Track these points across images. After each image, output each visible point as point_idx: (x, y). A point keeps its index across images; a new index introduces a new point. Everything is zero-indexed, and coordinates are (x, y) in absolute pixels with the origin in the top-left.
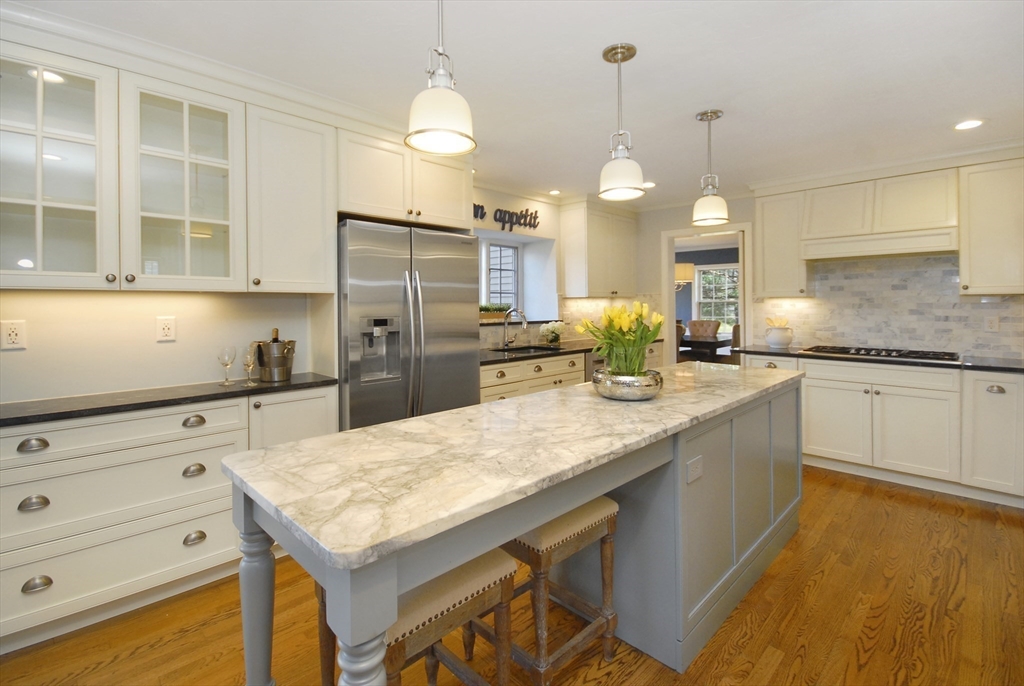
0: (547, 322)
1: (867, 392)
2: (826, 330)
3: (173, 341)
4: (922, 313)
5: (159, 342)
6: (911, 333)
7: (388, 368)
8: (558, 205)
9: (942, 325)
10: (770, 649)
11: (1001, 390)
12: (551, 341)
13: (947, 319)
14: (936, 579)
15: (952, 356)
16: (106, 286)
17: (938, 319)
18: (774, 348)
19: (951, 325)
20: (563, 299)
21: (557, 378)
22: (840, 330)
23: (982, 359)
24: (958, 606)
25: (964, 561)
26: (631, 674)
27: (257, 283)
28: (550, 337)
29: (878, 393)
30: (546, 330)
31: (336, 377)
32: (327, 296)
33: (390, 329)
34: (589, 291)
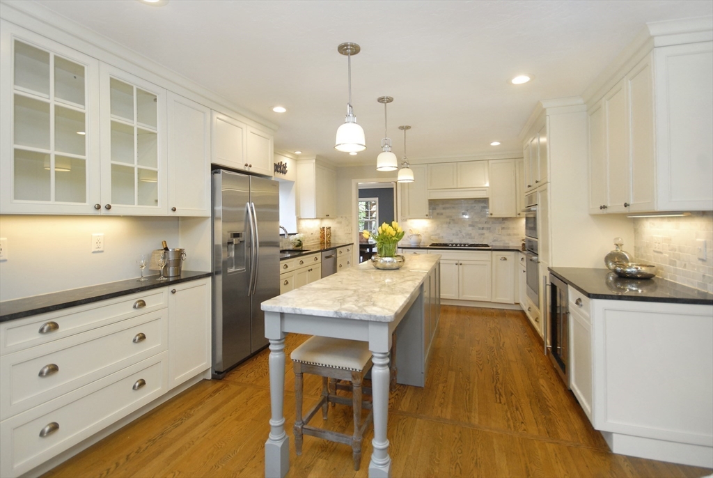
0: (295, 234)
1: (457, 264)
2: (436, 235)
3: (102, 251)
4: (473, 226)
5: (93, 252)
6: (469, 235)
7: (235, 265)
8: (297, 159)
9: (481, 231)
10: (450, 372)
11: (505, 259)
12: (297, 246)
13: (483, 229)
14: (493, 338)
15: (487, 246)
16: (93, 212)
17: (480, 229)
18: (413, 245)
19: (484, 231)
20: (299, 219)
21: (310, 268)
22: (441, 235)
23: (496, 246)
24: (503, 345)
25: (500, 330)
26: (406, 392)
27: (174, 210)
28: (296, 244)
29: (461, 264)
30: (295, 239)
31: (210, 271)
32: (205, 218)
33: (241, 239)
34: (317, 215)
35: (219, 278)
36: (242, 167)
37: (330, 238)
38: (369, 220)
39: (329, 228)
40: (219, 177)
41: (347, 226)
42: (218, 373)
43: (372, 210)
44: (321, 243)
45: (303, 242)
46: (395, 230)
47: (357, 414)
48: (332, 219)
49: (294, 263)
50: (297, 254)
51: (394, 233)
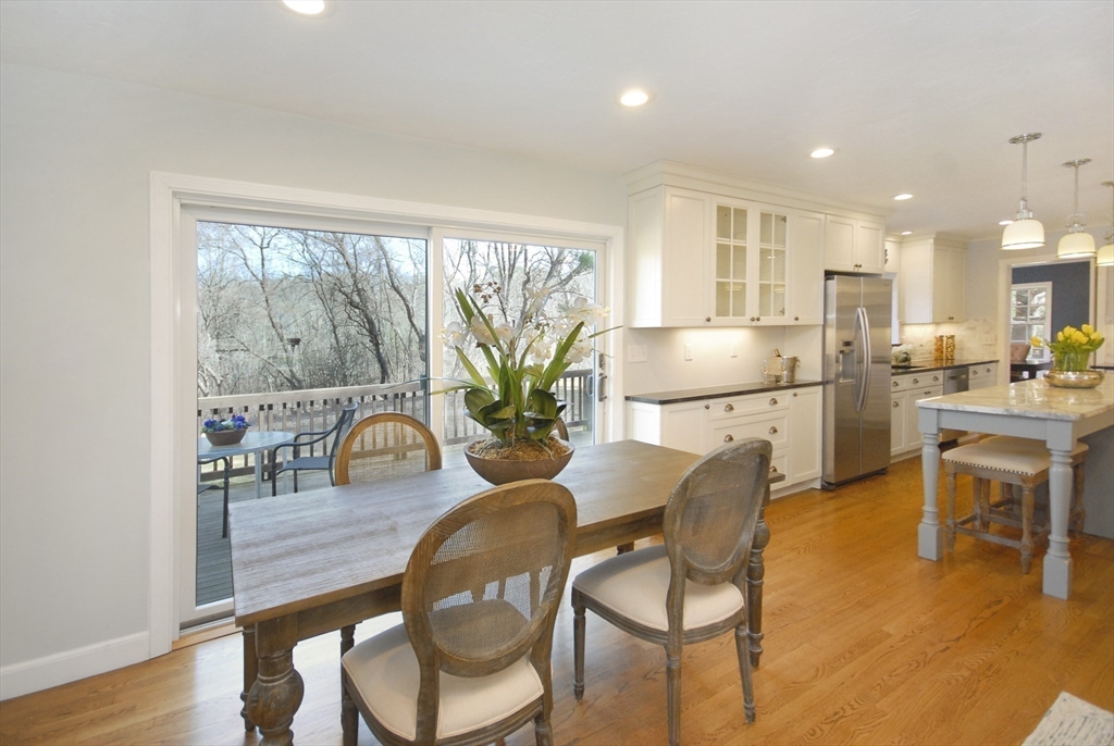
0: (899, 345)
7: (843, 376)
8: (901, 242)
16: (750, 323)
21: (926, 390)
27: (797, 319)
28: (901, 358)
30: (900, 352)
31: (820, 379)
32: (817, 326)
33: (851, 348)
34: (934, 317)
35: (831, 388)
36: (850, 269)
37: (952, 351)
38: (1029, 322)
39: (952, 337)
40: (833, 284)
41: (987, 333)
42: (829, 483)
43: (1035, 301)
44: (936, 360)
45: (912, 357)
46: (1088, 335)
47: (1028, 519)
48: (957, 323)
49: (905, 381)
50: (900, 371)
51: (1084, 340)
